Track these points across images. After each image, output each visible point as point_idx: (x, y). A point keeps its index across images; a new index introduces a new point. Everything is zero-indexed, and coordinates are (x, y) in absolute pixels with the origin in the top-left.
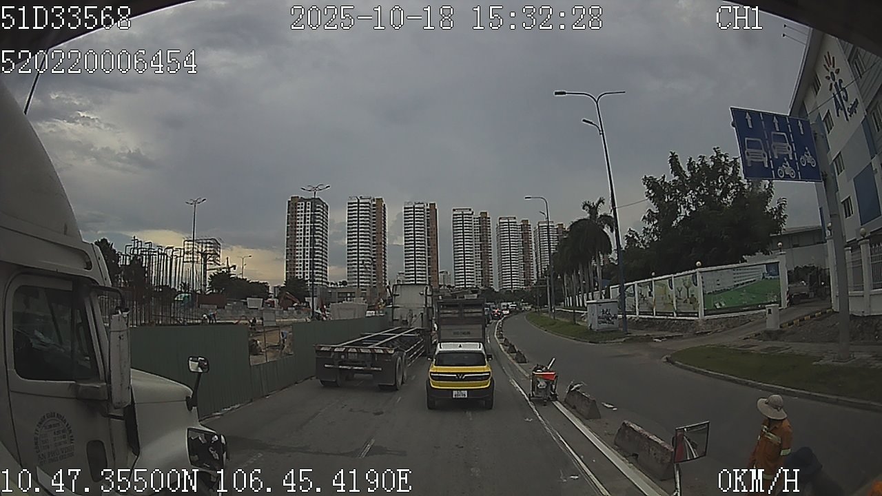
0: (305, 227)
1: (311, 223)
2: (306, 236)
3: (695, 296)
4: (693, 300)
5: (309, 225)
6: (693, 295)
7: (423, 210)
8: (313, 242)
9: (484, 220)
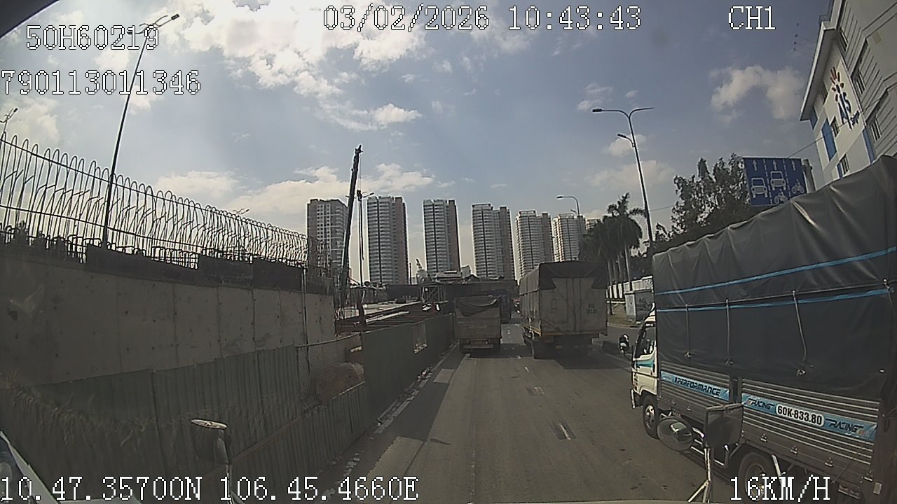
0: (325, 229)
1: (332, 225)
5: (330, 227)
7: (442, 207)
8: (334, 244)
9: (504, 214)
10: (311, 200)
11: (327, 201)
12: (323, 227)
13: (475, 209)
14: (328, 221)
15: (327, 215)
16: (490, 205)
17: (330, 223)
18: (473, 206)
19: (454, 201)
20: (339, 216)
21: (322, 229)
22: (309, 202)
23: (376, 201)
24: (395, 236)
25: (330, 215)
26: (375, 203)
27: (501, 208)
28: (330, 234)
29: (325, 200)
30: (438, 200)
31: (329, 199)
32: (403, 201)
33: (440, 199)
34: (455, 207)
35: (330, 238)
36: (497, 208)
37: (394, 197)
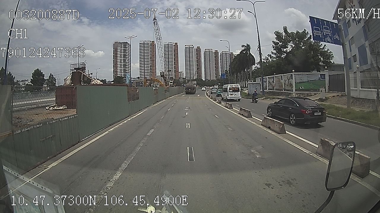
0: (121, 54)
3: (292, 84)
4: (291, 85)
6: (291, 83)
7: (172, 45)
8: (124, 61)
9: (198, 50)
10: (115, 42)
11: (122, 43)
13: (186, 47)
14: (122, 51)
15: (122, 49)
16: (192, 45)
18: (186, 46)
19: (177, 43)
21: (119, 55)
24: (151, 58)
25: (123, 49)
26: (143, 43)
29: (121, 42)
30: (170, 43)
31: (123, 42)
32: (155, 43)
34: (178, 46)
35: (123, 58)
36: (196, 47)
37: (151, 41)
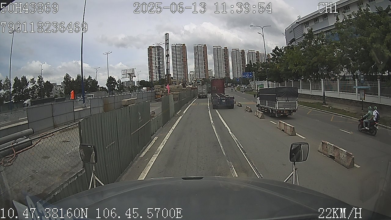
0: (155, 57)
1: (158, 56)
2: (156, 61)
5: (157, 56)
7: (201, 47)
8: (159, 63)
9: (226, 50)
12: (154, 57)
13: (214, 48)
16: (220, 46)
17: (157, 55)
19: (206, 45)
20: (161, 52)
22: (148, 47)
23: (175, 46)
24: (182, 59)
25: (157, 52)
26: (174, 46)
27: (225, 48)
28: (157, 59)
31: (156, 46)
32: (186, 45)
33: (200, 44)
34: (206, 47)
36: (223, 48)
37: (182, 44)
